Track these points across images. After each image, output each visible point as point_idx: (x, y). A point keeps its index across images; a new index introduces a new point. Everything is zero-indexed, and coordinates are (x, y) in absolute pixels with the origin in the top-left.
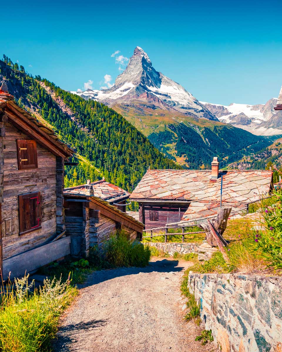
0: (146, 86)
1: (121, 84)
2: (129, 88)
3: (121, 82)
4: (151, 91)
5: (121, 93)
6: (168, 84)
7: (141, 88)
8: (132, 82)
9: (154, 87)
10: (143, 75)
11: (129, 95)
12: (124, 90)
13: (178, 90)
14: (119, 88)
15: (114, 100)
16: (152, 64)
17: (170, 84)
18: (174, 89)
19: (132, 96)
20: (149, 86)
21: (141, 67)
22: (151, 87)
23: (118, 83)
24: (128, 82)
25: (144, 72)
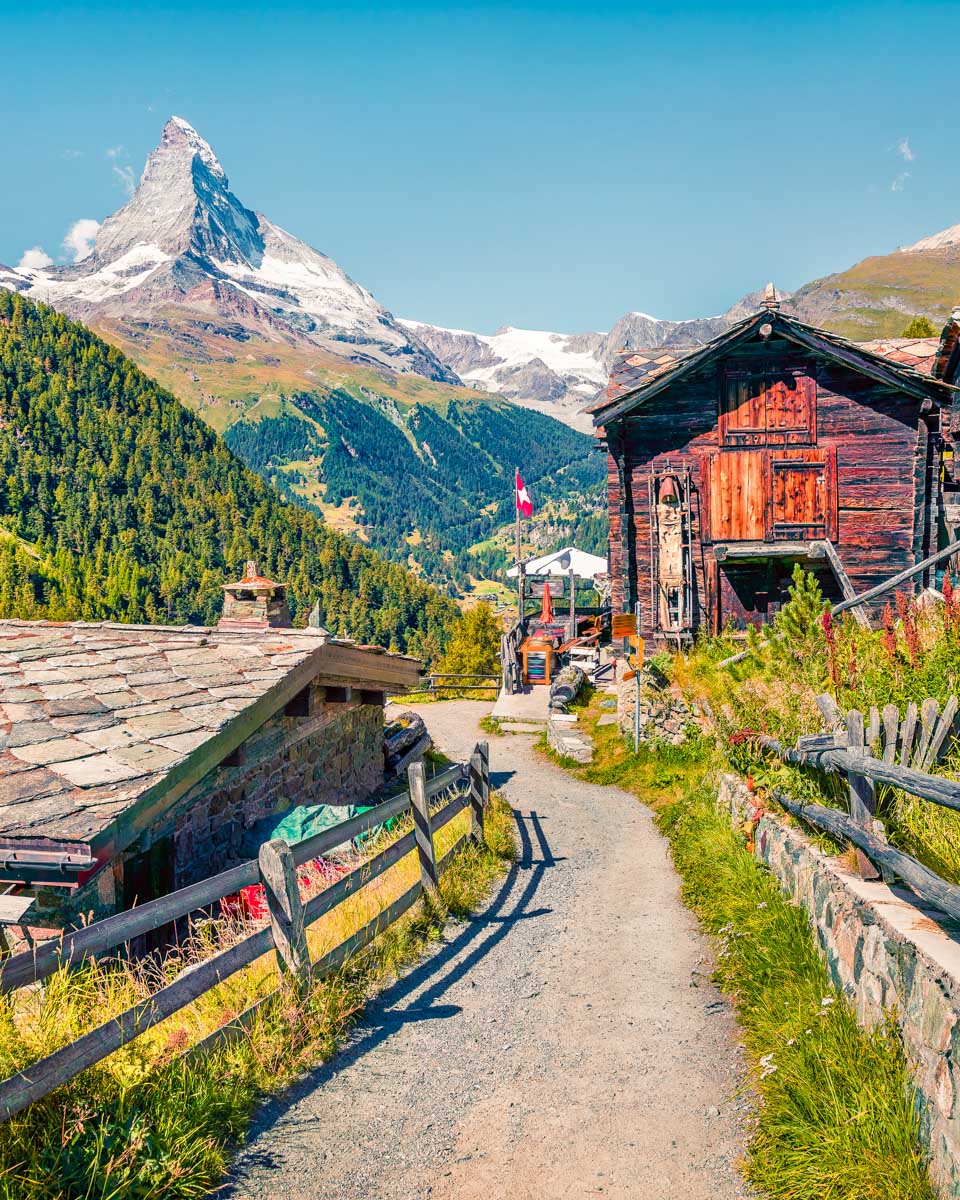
0: (211, 257)
1: (119, 247)
2: (148, 265)
3: (117, 241)
4: (227, 277)
5: (118, 279)
6: (287, 254)
7: (192, 266)
8: (160, 243)
9: (240, 264)
10: (198, 221)
11: (149, 287)
12: (130, 272)
13: (323, 275)
14: (110, 262)
15: (95, 304)
16: (227, 181)
17: (293, 254)
18: (308, 273)
19: (159, 291)
20: (222, 260)
21: (191, 191)
22: (229, 262)
23: (107, 244)
24: (142, 242)
25: (201, 210)
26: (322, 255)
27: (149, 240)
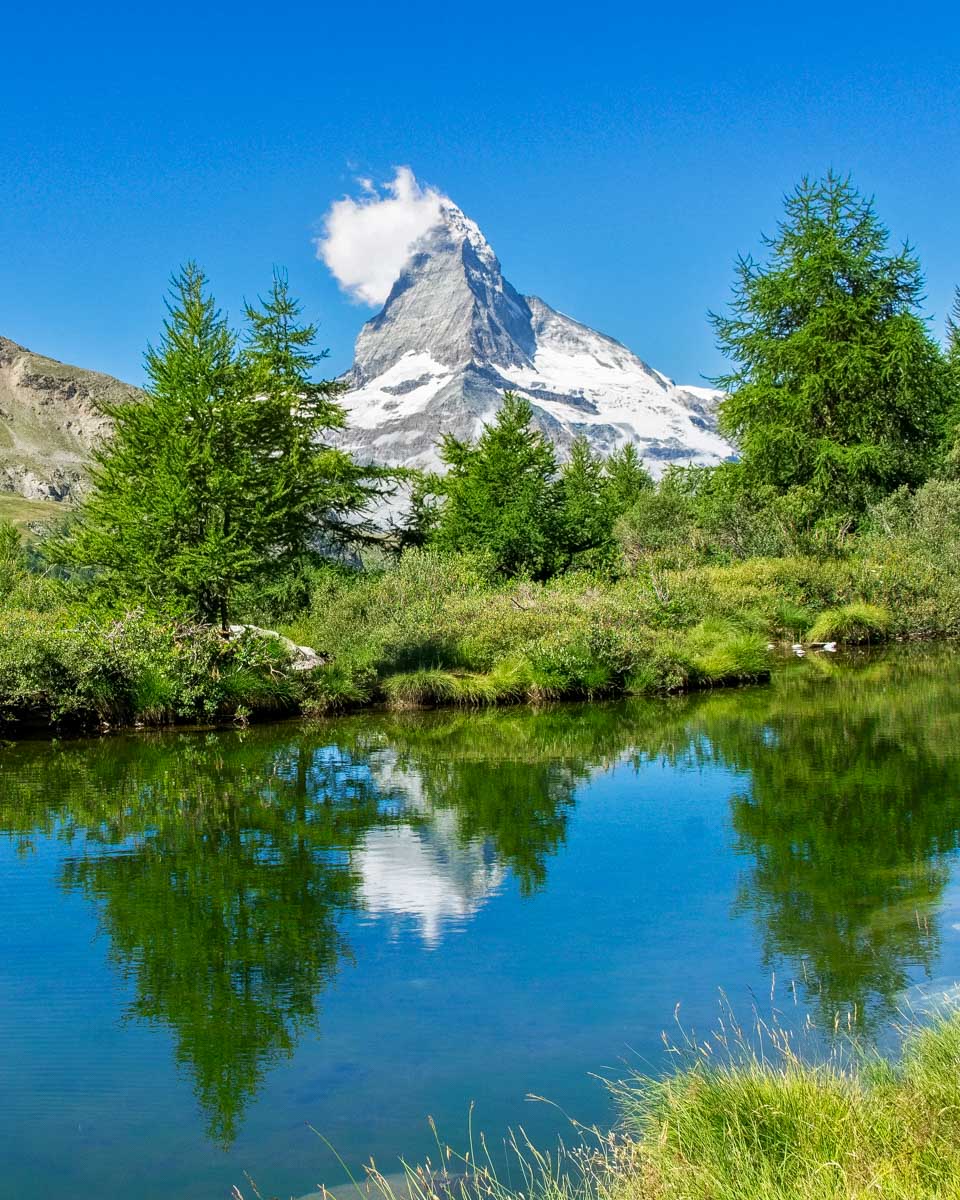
0: (495, 366)
1: (384, 358)
2: (424, 379)
3: (382, 351)
4: (513, 386)
5: (388, 398)
6: (572, 344)
7: (481, 382)
8: (433, 351)
9: (525, 368)
10: (477, 322)
11: (438, 413)
12: (402, 388)
13: (617, 367)
14: (374, 377)
15: (368, 431)
16: (500, 266)
17: (580, 344)
18: (598, 366)
19: (448, 417)
20: (506, 366)
21: (464, 286)
22: (513, 367)
23: (369, 355)
24: (413, 351)
25: (479, 308)
26: (613, 340)
27: (419, 349)
